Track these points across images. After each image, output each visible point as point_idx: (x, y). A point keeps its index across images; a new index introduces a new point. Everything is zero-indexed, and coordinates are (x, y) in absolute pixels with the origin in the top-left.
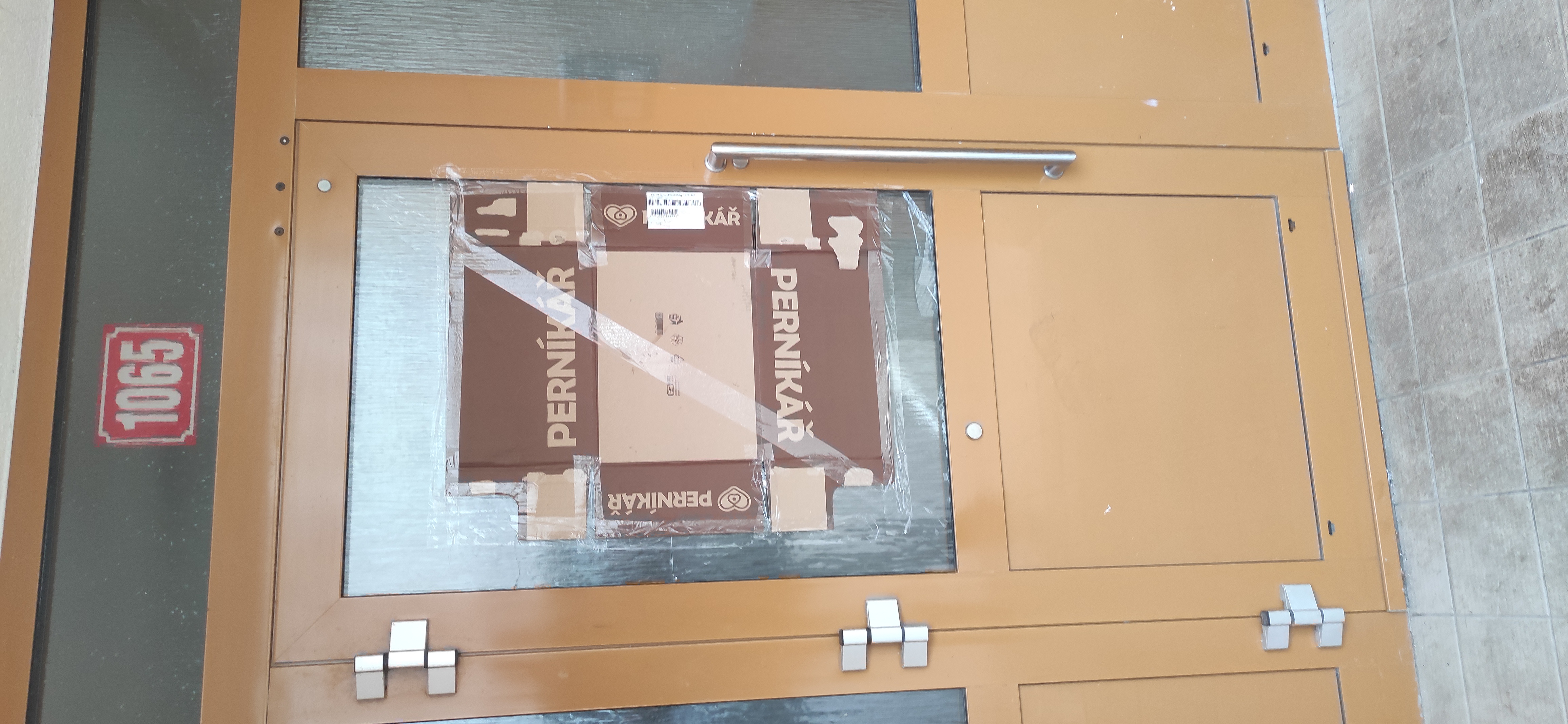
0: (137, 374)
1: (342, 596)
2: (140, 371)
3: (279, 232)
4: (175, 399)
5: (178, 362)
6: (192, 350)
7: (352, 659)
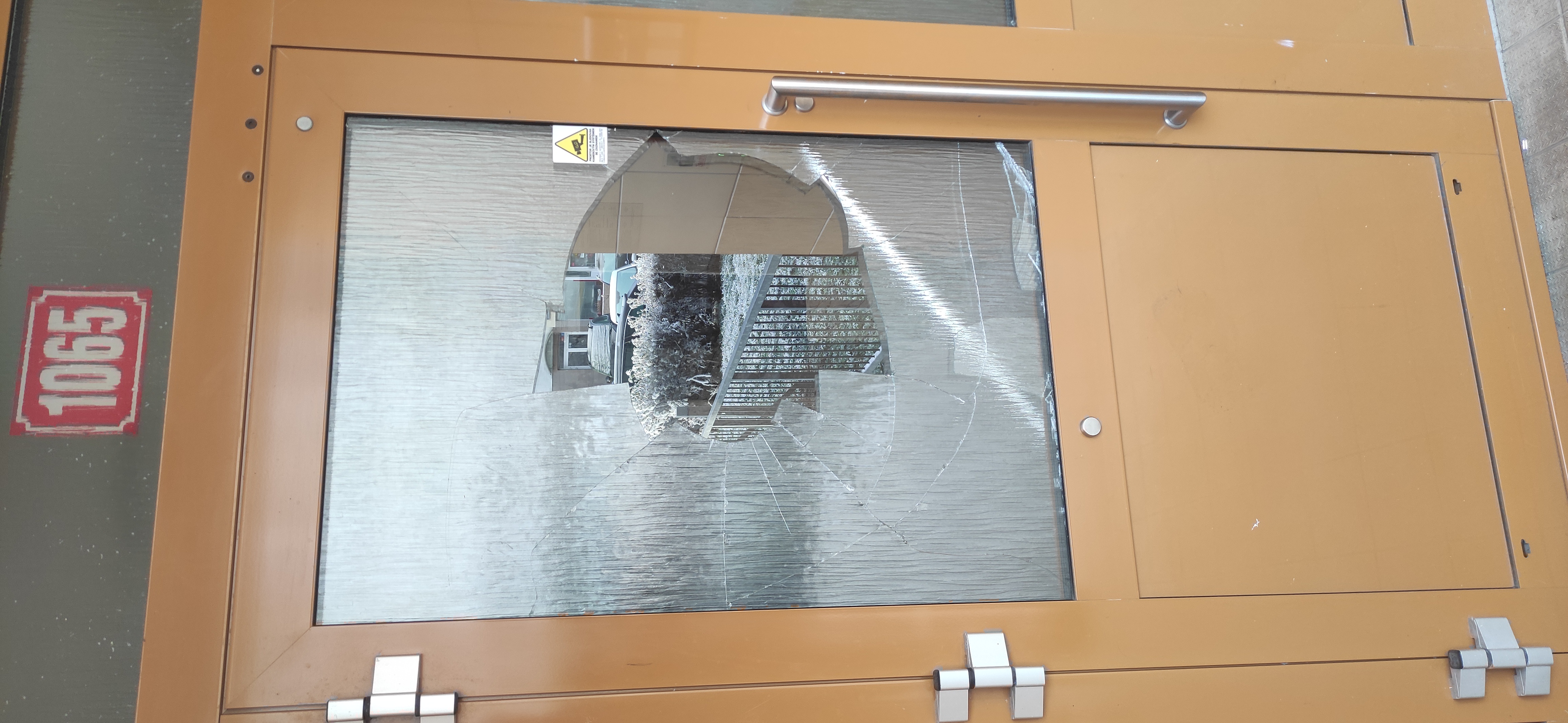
0: (68, 347)
1: (314, 624)
2: (71, 344)
3: (248, 177)
4: (113, 378)
5: (119, 334)
6: (136, 318)
7: (325, 704)
